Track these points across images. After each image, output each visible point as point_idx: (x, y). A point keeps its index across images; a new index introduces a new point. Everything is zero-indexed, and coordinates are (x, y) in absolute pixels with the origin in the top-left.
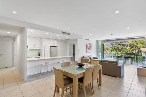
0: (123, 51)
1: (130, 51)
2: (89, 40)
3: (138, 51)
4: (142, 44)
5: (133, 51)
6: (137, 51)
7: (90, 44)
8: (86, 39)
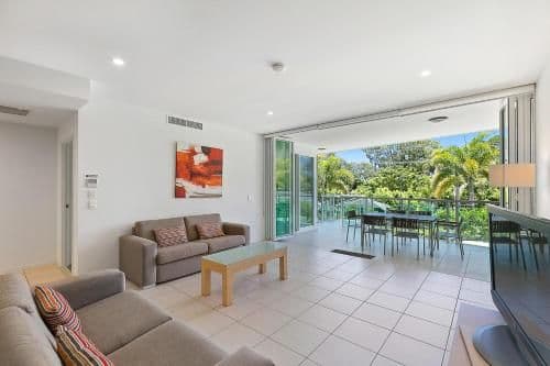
0: (414, 189)
1: (438, 189)
2: (199, 126)
3: (467, 188)
4: (481, 161)
5: (449, 190)
6: (463, 186)
7: (206, 150)
8: (173, 120)
